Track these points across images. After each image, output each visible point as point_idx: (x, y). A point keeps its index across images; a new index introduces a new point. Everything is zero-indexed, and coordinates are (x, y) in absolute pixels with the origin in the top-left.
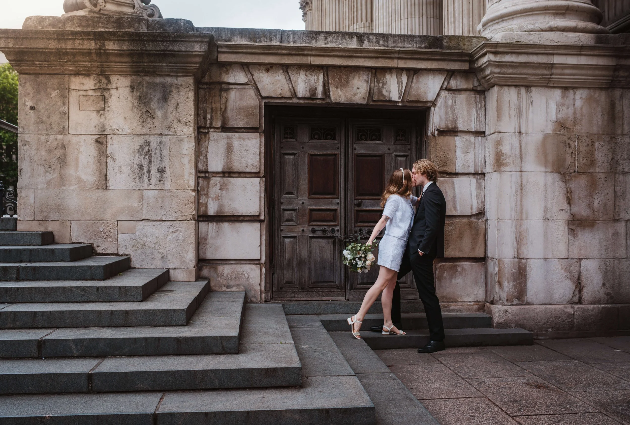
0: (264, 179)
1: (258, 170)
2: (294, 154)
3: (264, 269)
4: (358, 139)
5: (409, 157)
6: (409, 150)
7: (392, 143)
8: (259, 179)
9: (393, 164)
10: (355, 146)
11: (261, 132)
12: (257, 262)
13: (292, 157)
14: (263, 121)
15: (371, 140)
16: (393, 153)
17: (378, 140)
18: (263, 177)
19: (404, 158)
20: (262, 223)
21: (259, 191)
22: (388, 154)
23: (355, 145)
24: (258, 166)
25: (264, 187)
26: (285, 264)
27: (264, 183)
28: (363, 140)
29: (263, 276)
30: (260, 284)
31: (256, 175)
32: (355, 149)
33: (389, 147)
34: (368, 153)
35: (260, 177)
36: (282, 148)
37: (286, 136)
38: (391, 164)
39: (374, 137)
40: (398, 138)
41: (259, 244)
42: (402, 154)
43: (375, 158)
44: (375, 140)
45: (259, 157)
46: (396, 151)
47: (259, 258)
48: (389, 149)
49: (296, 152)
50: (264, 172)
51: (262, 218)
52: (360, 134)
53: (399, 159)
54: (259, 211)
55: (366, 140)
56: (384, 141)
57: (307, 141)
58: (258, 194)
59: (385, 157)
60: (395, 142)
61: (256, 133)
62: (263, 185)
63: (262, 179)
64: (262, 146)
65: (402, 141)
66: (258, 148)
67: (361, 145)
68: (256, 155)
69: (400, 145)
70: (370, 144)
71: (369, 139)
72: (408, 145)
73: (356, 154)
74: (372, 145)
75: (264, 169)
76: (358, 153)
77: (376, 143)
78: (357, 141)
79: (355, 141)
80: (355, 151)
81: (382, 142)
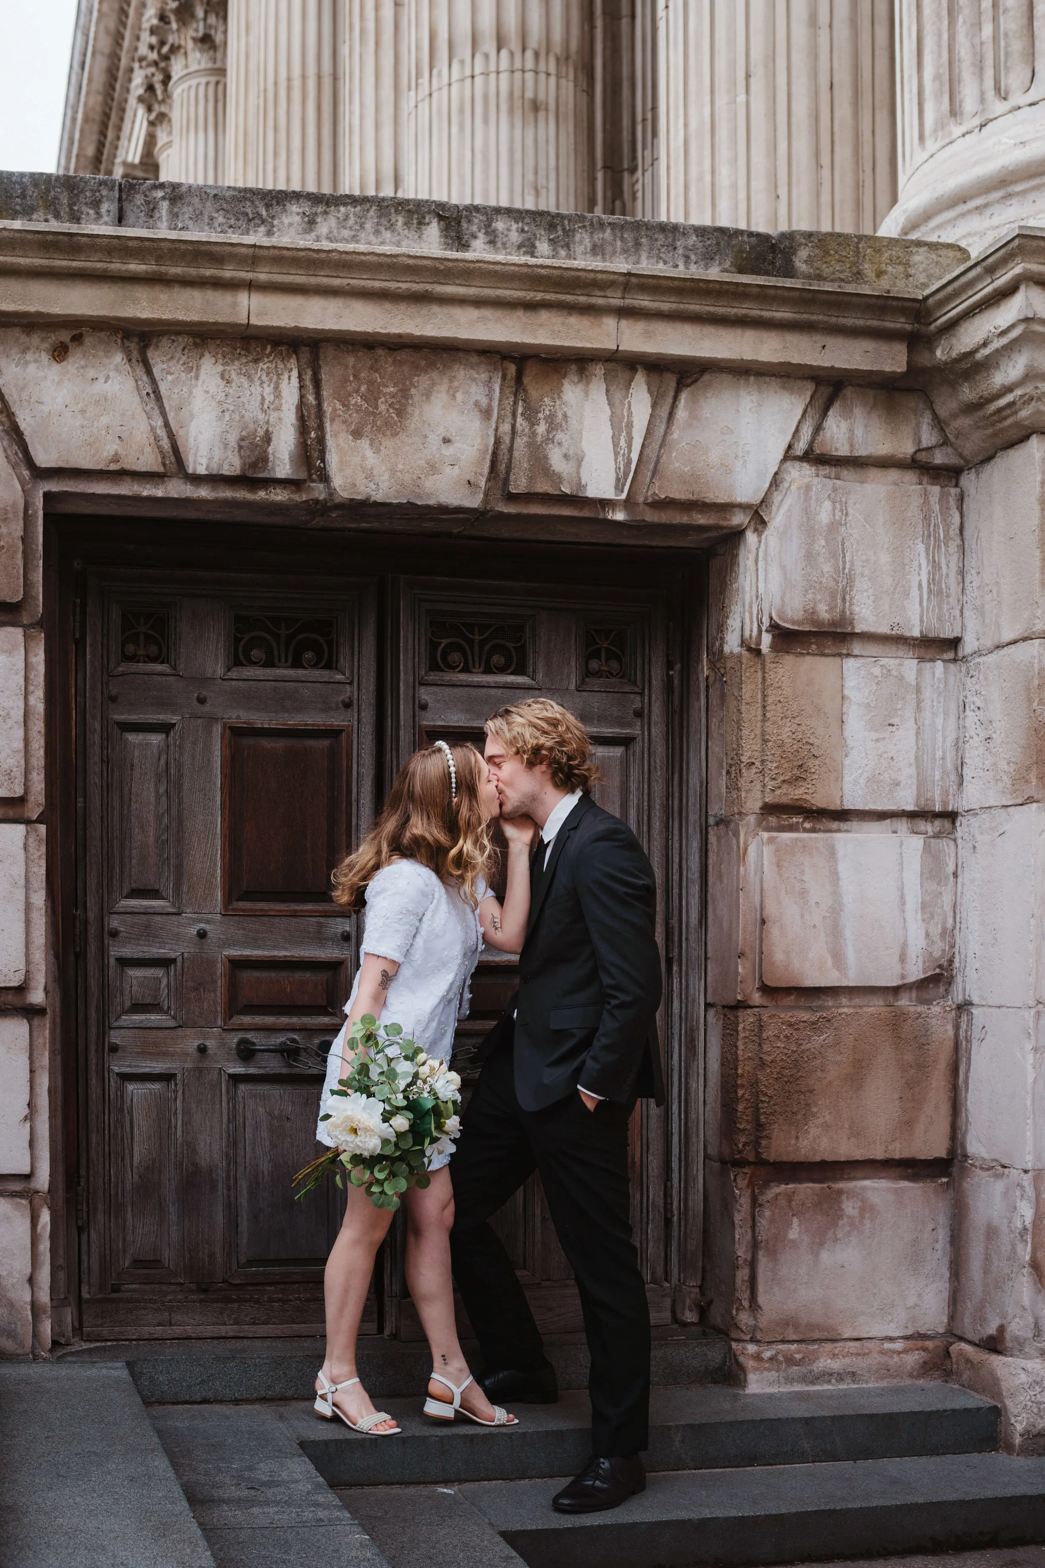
0: (42, 829)
1: (19, 791)
2: (166, 728)
3: (45, 1217)
4: (434, 667)
5: (637, 747)
6: (639, 714)
7: (572, 687)
8: (22, 828)
10: (424, 694)
11: (32, 626)
12: (17, 1188)
13: (156, 739)
14: (38, 576)
15: (488, 671)
17: (512, 673)
18: (39, 821)
19: (617, 752)
20: (36, 1022)
21: (22, 881)
23: (423, 690)
24: (18, 773)
25: (43, 863)
26: (129, 1188)
27: (43, 849)
28: (452, 668)
29: (45, 1248)
30: (31, 1280)
31: (11, 813)
32: (424, 707)
35: (28, 822)
36: (114, 699)
37: (131, 648)
39: (498, 659)
40: (596, 664)
41: (26, 1112)
42: (609, 731)
44: (502, 670)
45: (20, 733)
47: (26, 1170)
49: (175, 719)
50: (42, 799)
51: (37, 997)
52: (444, 642)
54: (23, 967)
55: (466, 670)
56: (539, 677)
57: (220, 671)
58: (20, 895)
60: (583, 681)
61: (10, 629)
62: (40, 858)
63: (36, 830)
64: (37, 686)
65: (607, 677)
66: (18, 691)
67: (447, 689)
68: (10, 722)
69: (604, 694)
70: (483, 687)
71: (477, 665)
72: (632, 696)
73: (426, 726)
74: (493, 691)
75: (43, 786)
76: (434, 726)
77: (507, 683)
78: (432, 674)
79: (423, 672)
80: (422, 714)
81: (533, 679)
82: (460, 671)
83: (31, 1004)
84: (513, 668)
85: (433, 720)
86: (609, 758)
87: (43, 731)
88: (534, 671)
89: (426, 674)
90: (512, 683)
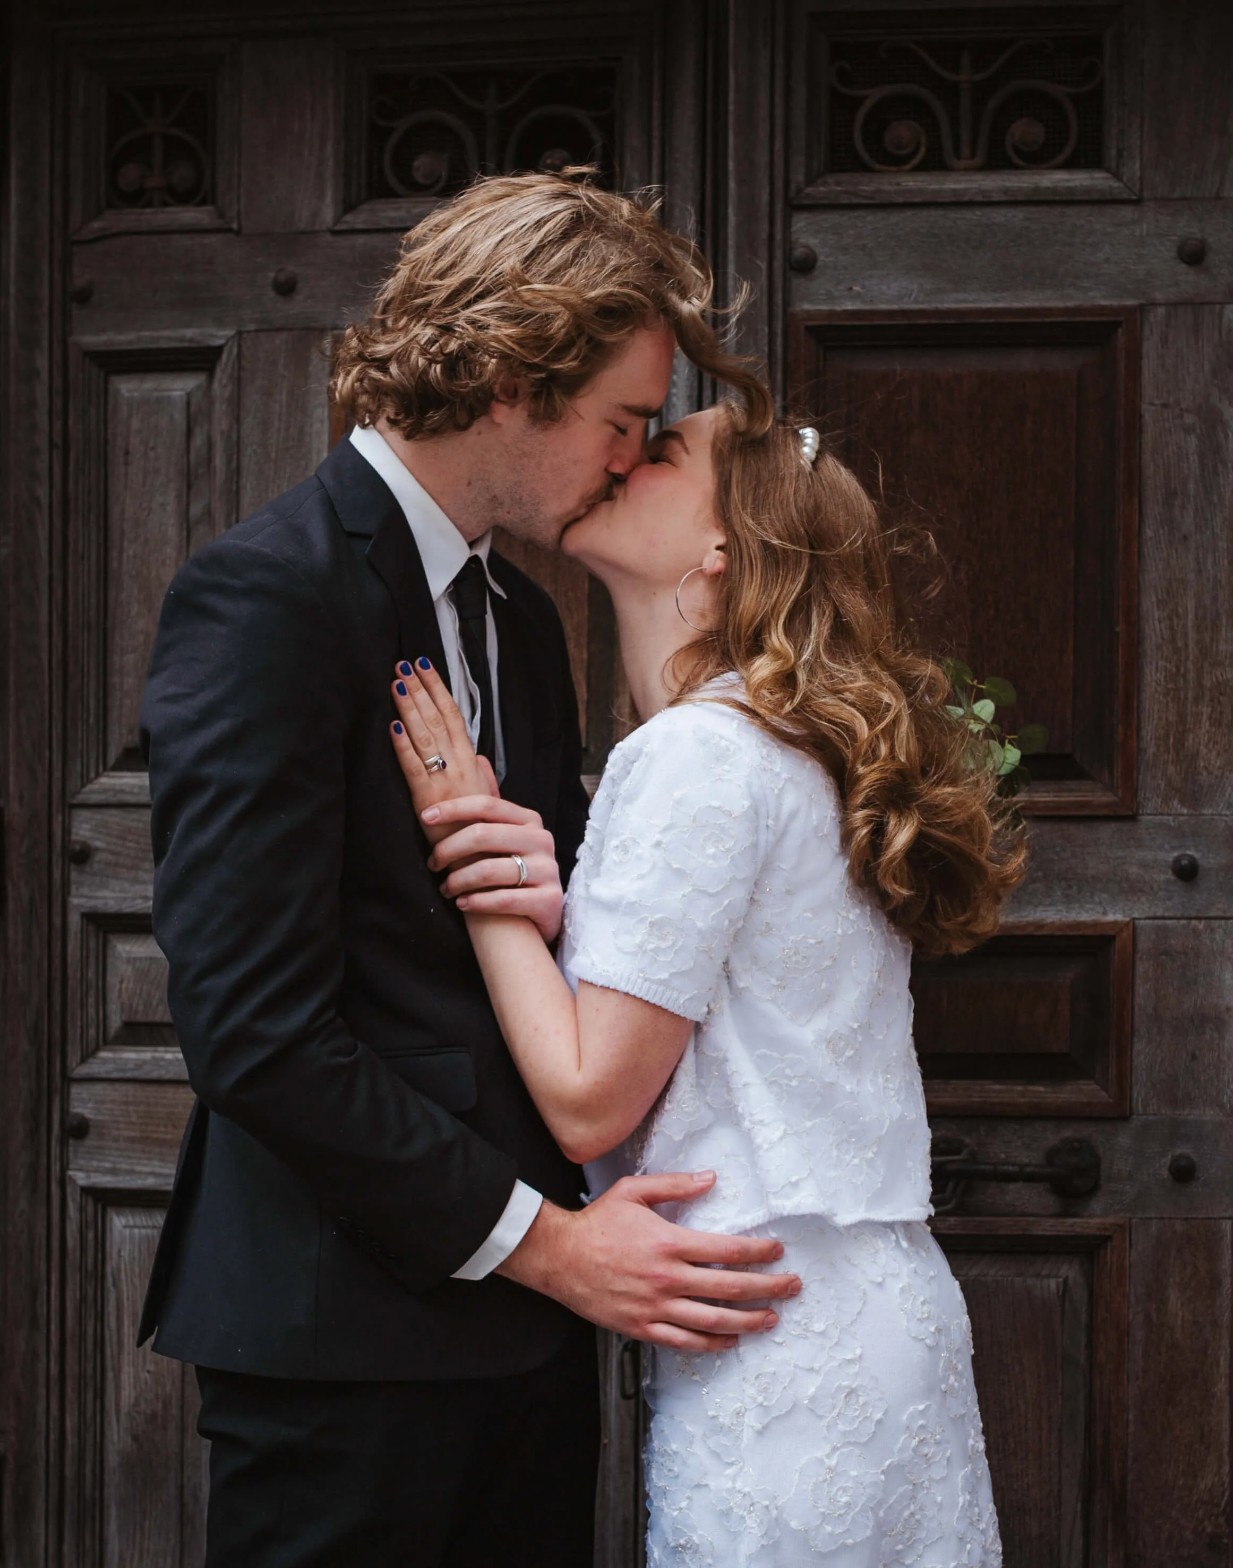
2: (203, 360)
4: (842, 159)
10: (806, 232)
13: (181, 387)
15: (997, 162)
17: (1070, 165)
22: (1173, 305)
23: (800, 222)
26: (112, 1460)
28: (896, 161)
32: (805, 267)
34: (953, 301)
36: (83, 297)
37: (130, 175)
39: (1026, 132)
43: (1026, 361)
44: (1036, 158)
48: (1194, 255)
49: (219, 335)
52: (874, 95)
55: (934, 163)
56: (1134, 169)
57: (328, 214)
59: (1150, 347)
67: (871, 217)
70: (971, 204)
71: (966, 150)
73: (810, 315)
74: (999, 216)
76: (832, 314)
77: (1037, 189)
78: (831, 179)
79: (799, 177)
80: (798, 283)
81: (1117, 176)
82: (918, 169)
84: (1067, 151)
85: (831, 298)
88: (1120, 155)
89: (810, 181)
90: (1054, 190)
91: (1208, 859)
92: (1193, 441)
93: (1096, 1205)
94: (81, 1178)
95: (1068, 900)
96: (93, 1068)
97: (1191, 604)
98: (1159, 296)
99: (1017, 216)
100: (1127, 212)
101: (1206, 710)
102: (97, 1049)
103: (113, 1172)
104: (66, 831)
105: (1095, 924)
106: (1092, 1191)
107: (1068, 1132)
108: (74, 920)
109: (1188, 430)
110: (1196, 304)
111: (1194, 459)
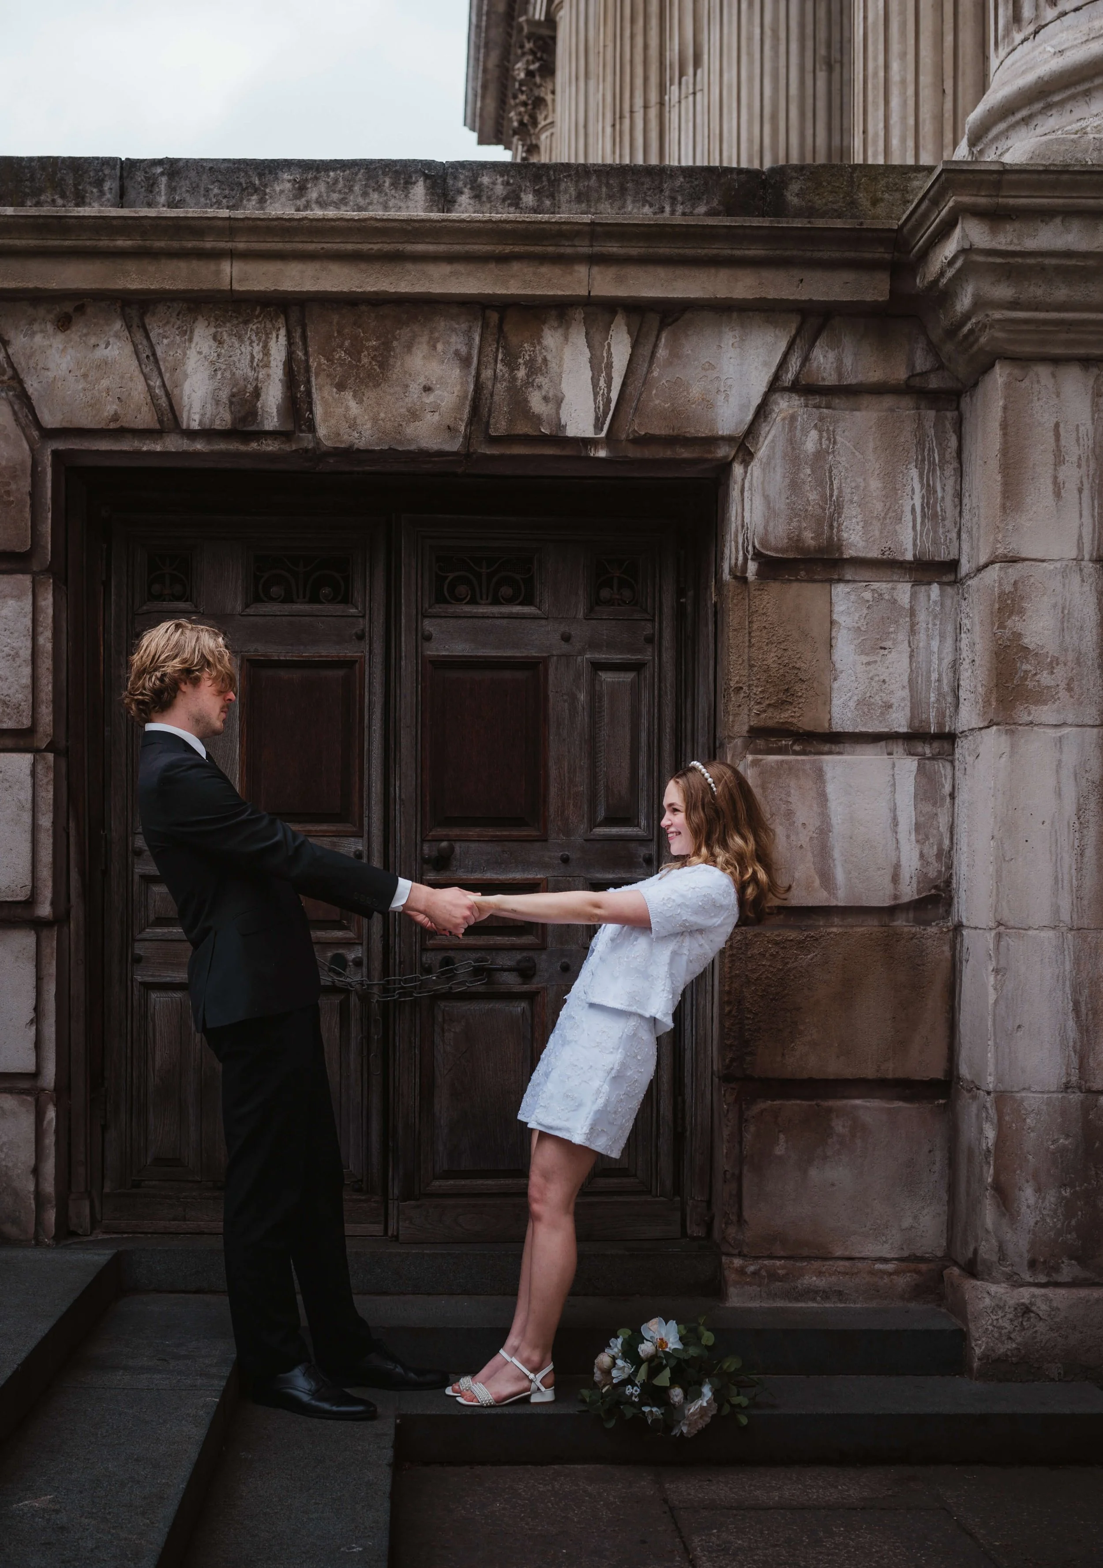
0: (50, 756)
1: (26, 723)
3: (51, 1114)
4: (440, 599)
5: (647, 673)
6: (649, 640)
7: (581, 615)
8: (28, 757)
9: (582, 697)
10: (429, 626)
11: (42, 572)
12: (25, 1085)
14: (47, 528)
15: (496, 602)
16: (581, 653)
17: (521, 604)
18: (47, 750)
19: (628, 677)
20: (45, 933)
21: (29, 805)
22: (560, 656)
23: (426, 622)
24: (26, 707)
25: (51, 788)
27: (50, 776)
28: (459, 600)
29: (50, 1140)
30: (36, 1171)
31: (20, 743)
32: (428, 638)
33: (563, 628)
34: (482, 652)
35: (35, 751)
37: (156, 588)
38: (574, 698)
39: (506, 591)
40: (605, 593)
41: (32, 1015)
42: (617, 657)
43: (507, 675)
44: (510, 601)
45: (27, 670)
46: (593, 645)
47: (31, 1067)
48: (566, 638)
50: (50, 730)
51: (45, 910)
52: (451, 576)
53: (607, 677)
54: (28, 882)
55: (473, 602)
56: (546, 606)
58: (27, 817)
59: (551, 671)
60: (591, 610)
61: (19, 577)
62: (47, 783)
63: (44, 759)
64: (46, 628)
65: (619, 605)
66: (26, 633)
67: (452, 621)
68: (18, 661)
69: (614, 622)
70: (489, 617)
71: (484, 597)
72: (643, 623)
73: (431, 656)
74: (498, 622)
75: (51, 718)
76: (438, 656)
77: (512, 613)
78: (437, 606)
79: (426, 605)
80: (426, 644)
81: (539, 609)
82: (466, 604)
83: (39, 917)
84: (521, 599)
85: (437, 650)
86: (619, 683)
87: (51, 668)
88: (541, 601)
89: (430, 607)
90: (518, 614)
91: (574, 855)
92: (566, 704)
93: (536, 979)
94: (139, 978)
95: (524, 871)
96: (144, 935)
97: (566, 764)
98: (555, 653)
99: (505, 622)
100: (543, 622)
101: (572, 802)
102: (144, 929)
103: (152, 976)
104: (133, 844)
105: (534, 879)
106: (534, 974)
107: (525, 954)
108: (136, 878)
109: (565, 701)
110: (567, 656)
111: (567, 711)
